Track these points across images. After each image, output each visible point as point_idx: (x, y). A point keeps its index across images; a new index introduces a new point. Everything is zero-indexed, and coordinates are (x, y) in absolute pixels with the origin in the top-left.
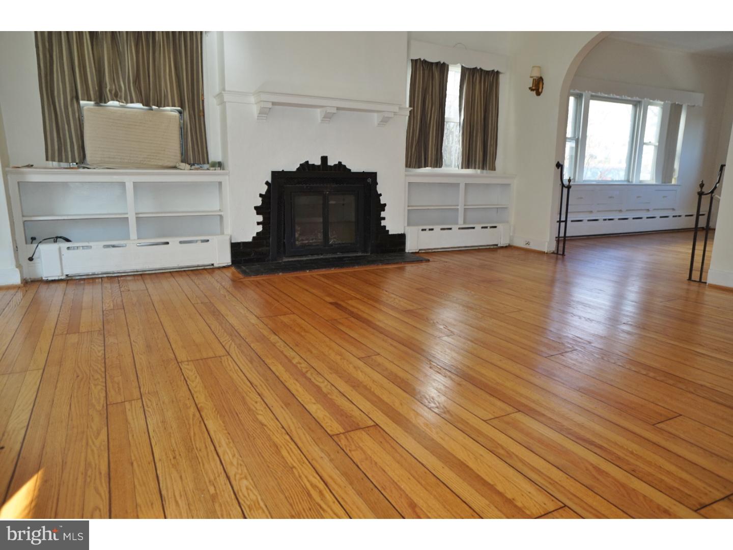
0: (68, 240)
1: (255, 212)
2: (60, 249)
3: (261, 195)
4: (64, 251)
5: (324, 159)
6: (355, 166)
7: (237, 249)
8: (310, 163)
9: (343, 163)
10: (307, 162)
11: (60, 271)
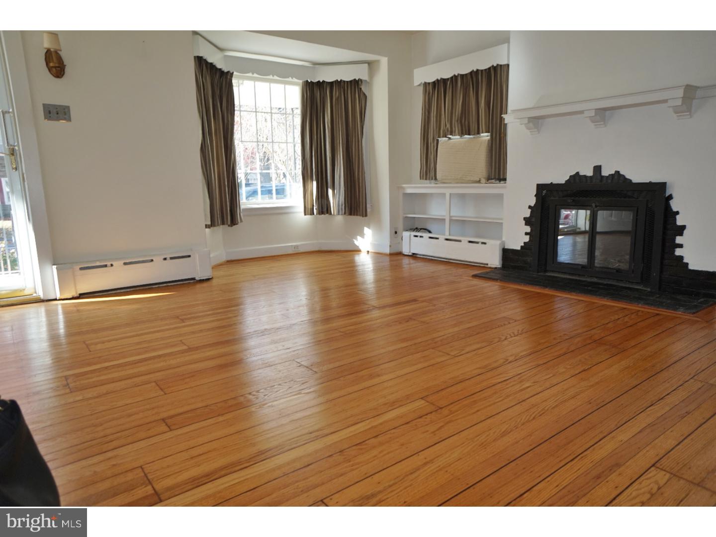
0: (430, 232)
1: (524, 222)
2: (410, 235)
3: (530, 207)
4: (412, 237)
5: (597, 169)
6: (637, 175)
7: (507, 254)
8: (581, 174)
9: (622, 173)
10: (578, 173)
11: (408, 250)
